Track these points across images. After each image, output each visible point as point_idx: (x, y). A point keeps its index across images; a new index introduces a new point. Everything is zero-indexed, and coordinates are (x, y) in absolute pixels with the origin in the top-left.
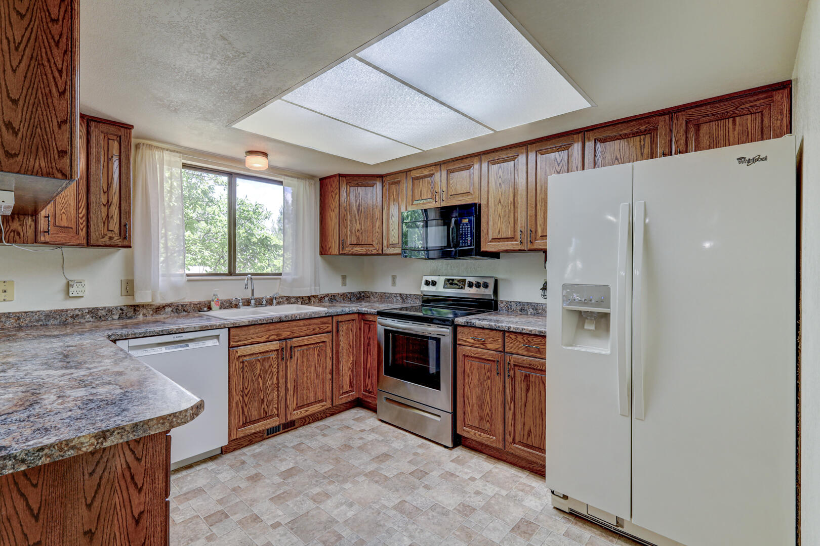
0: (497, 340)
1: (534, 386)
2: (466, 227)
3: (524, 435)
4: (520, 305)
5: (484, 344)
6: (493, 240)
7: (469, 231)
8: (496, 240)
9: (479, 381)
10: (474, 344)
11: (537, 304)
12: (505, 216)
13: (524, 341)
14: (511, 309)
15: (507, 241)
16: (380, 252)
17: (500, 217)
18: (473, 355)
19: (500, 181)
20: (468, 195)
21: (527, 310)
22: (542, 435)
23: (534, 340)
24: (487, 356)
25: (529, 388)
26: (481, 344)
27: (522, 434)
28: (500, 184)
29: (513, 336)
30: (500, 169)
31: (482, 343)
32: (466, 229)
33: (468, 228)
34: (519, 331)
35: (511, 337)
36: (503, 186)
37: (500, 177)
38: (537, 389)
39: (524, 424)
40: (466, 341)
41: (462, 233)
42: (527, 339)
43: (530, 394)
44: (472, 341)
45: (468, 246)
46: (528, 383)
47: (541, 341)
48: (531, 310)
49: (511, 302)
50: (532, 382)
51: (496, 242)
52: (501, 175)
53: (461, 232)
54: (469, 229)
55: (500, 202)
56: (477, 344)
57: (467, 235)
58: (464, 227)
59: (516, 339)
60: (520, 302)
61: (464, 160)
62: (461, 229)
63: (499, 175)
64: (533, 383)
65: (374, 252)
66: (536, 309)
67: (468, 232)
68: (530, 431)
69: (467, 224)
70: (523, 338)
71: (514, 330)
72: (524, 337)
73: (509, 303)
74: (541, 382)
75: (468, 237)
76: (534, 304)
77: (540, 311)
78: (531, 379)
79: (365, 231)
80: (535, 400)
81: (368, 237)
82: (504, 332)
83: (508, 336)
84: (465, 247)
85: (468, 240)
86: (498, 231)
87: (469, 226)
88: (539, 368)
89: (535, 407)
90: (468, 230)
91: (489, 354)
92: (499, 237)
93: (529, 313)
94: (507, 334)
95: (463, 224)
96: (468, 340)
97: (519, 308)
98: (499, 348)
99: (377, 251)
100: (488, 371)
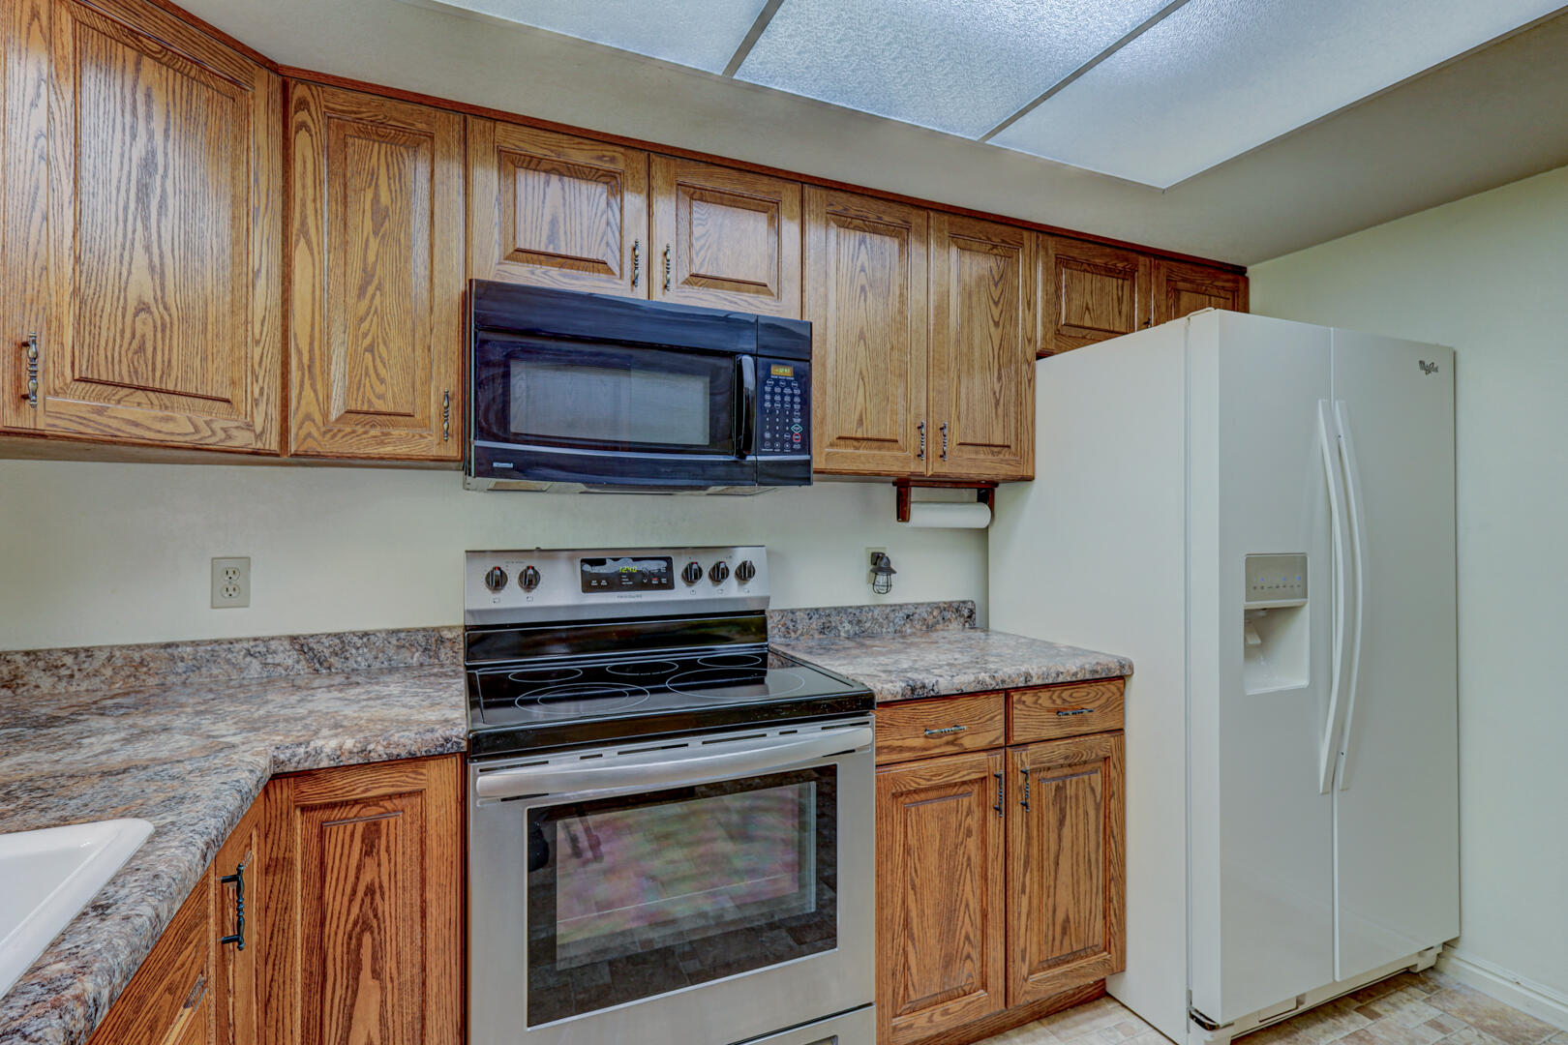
0: (992, 718)
1: (1073, 806)
2: (787, 391)
3: (1054, 939)
4: (820, 617)
5: (956, 740)
6: (842, 442)
7: (797, 407)
8: (848, 442)
9: (941, 855)
10: (925, 749)
11: (859, 607)
12: (876, 378)
13: (1054, 702)
14: (795, 632)
15: (880, 449)
16: (274, 445)
17: (863, 380)
18: (924, 784)
19: (862, 280)
20: (757, 292)
21: (836, 627)
22: (1090, 913)
23: (1074, 695)
24: (965, 773)
25: (1064, 817)
26: (948, 743)
27: (1050, 938)
28: (863, 288)
29: (1028, 698)
30: (863, 247)
31: (950, 738)
32: (787, 399)
33: (792, 396)
34: (1051, 682)
35: (1024, 702)
36: (870, 295)
37: (863, 270)
38: (1081, 811)
39: (1054, 911)
40: (901, 749)
41: (772, 411)
42: (1060, 697)
43: (1066, 830)
44: (919, 742)
45: (793, 452)
46: (1063, 805)
47: (1088, 694)
48: (848, 626)
49: (793, 612)
50: (1071, 798)
51: (846, 446)
52: (866, 264)
53: (767, 405)
54: (797, 400)
55: (862, 336)
56: (936, 747)
57: (791, 416)
58: (778, 390)
59: (1036, 703)
60: (817, 610)
61: (749, 177)
62: (768, 397)
63: (859, 264)
64: (1074, 800)
65: (242, 439)
66: (859, 621)
67: (792, 409)
68: (1067, 920)
69: (788, 383)
70: (1051, 698)
71: (1040, 682)
72: (1054, 692)
73: (790, 616)
74: (1088, 790)
75: (791, 423)
76: (853, 611)
77: (868, 625)
78: (1068, 792)
79: (184, 319)
80: (1077, 839)
81: (204, 359)
82: (1007, 693)
83: (1020, 701)
84: (782, 452)
85: (792, 433)
86: (856, 417)
87: (797, 392)
88: (1084, 759)
89: (1078, 854)
90: (792, 402)
91: (966, 767)
92: (859, 435)
93: (842, 634)
94: (1016, 696)
95: (777, 382)
96: (909, 743)
97: (816, 624)
98: (997, 738)
99: (259, 437)
100: (968, 815)
